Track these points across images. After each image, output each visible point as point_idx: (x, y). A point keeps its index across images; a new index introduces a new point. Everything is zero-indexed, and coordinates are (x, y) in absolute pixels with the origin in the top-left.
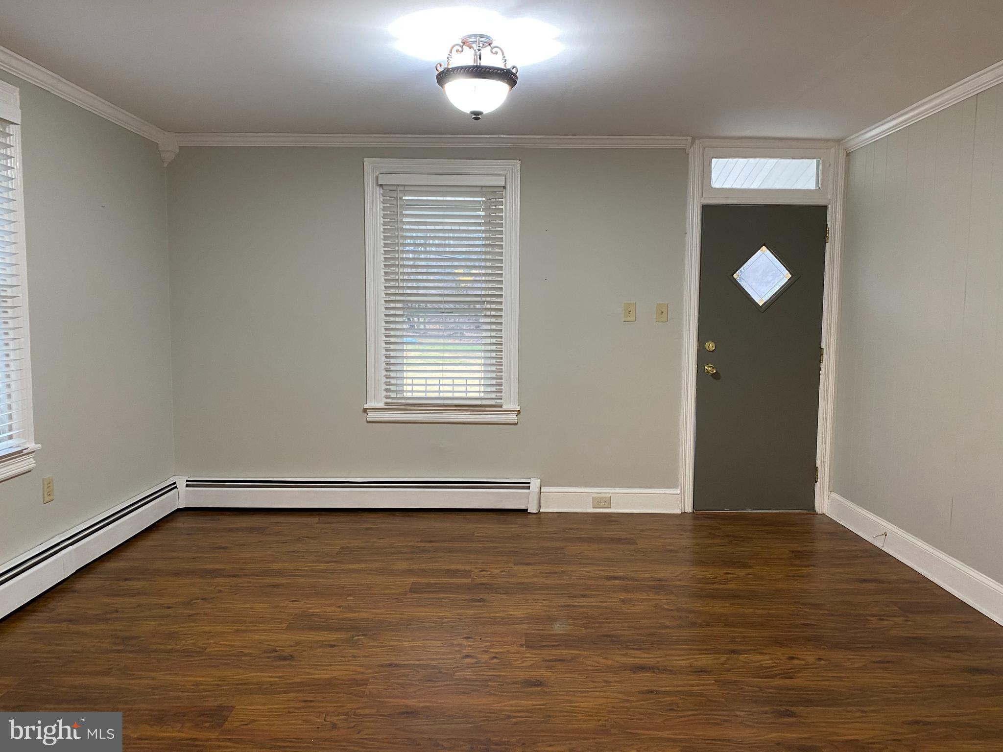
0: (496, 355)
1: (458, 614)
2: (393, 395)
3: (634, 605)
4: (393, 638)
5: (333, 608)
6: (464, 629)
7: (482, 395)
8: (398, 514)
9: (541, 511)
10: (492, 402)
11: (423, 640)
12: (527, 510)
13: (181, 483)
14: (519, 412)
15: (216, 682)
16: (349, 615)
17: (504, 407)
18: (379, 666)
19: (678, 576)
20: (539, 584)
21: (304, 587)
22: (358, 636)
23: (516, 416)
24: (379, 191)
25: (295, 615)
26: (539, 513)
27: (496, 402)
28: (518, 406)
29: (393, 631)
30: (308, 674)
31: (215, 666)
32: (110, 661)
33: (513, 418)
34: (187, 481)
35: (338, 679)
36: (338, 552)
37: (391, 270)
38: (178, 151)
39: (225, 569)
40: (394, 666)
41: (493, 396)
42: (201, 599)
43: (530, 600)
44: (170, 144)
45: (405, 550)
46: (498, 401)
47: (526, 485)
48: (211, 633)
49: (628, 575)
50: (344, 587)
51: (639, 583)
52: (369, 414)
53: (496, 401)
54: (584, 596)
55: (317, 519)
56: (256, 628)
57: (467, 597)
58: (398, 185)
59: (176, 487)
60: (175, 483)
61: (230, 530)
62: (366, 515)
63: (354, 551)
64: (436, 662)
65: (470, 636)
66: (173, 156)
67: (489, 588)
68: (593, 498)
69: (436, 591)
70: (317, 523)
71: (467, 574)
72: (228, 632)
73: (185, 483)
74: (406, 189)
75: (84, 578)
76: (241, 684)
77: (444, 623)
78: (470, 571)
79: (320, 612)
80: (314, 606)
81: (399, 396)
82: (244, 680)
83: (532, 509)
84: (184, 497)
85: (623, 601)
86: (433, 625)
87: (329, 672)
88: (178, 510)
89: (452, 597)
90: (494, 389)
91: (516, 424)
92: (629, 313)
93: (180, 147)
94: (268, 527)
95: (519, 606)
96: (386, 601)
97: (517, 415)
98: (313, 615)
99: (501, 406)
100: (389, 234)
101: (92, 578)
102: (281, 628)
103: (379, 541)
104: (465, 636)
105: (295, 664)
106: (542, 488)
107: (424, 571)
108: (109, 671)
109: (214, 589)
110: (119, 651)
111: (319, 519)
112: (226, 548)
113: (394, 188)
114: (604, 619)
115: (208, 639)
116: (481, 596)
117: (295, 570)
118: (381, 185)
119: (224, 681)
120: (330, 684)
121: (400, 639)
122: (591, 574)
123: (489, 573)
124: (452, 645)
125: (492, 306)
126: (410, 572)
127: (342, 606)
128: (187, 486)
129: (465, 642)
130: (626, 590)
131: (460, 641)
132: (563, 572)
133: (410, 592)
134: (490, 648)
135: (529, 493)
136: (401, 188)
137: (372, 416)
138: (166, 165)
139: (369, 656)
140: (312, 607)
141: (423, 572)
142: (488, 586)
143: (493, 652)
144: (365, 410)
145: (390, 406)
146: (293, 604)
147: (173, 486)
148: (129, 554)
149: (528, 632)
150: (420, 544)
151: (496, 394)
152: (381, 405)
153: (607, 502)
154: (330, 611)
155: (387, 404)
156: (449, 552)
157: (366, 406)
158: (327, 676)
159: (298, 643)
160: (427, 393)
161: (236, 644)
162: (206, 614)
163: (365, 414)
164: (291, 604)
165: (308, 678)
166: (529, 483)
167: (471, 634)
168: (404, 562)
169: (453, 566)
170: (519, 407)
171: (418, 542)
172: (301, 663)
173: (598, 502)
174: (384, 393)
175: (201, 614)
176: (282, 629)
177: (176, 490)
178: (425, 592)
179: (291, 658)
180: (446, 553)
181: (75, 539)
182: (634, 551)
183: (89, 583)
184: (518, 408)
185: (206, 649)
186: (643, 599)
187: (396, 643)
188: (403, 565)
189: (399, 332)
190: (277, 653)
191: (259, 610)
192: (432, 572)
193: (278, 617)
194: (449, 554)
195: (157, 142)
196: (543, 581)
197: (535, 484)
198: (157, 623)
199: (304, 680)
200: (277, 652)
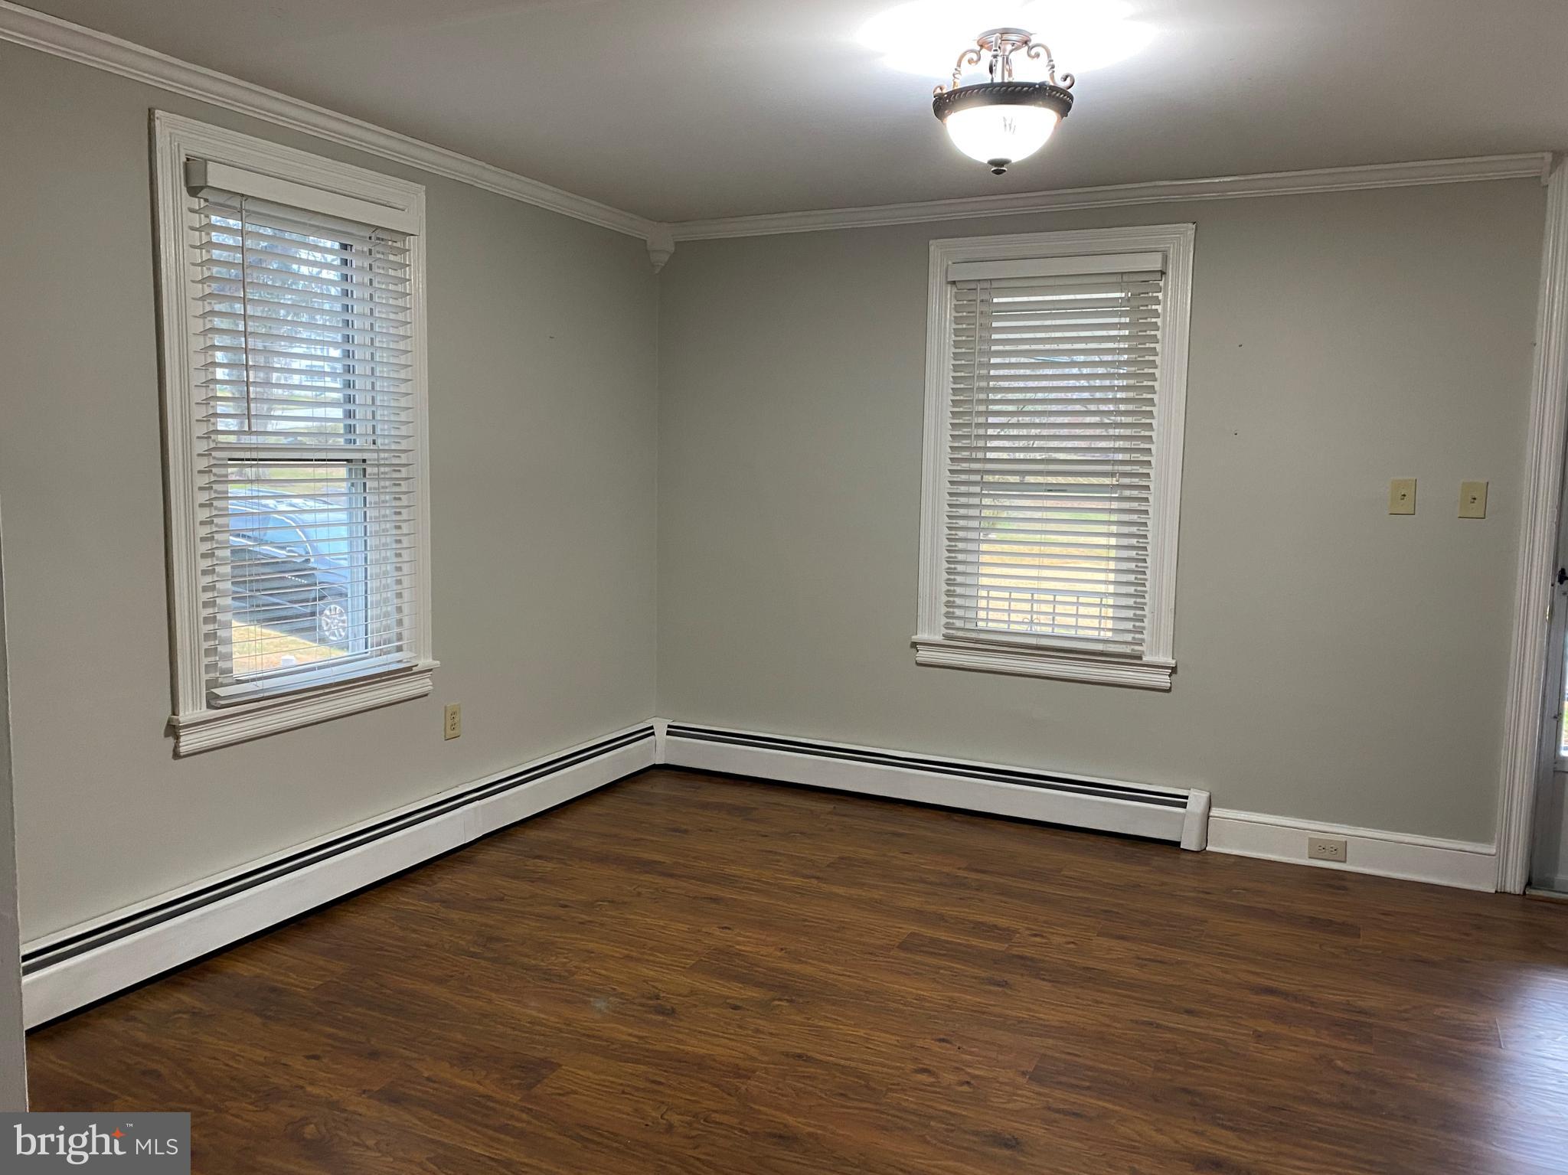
0: (1136, 566)
1: (951, 999)
2: (959, 623)
3: (1277, 1048)
4: (829, 1015)
5: (771, 950)
6: (947, 1025)
7: (1109, 634)
8: (956, 818)
9: (1207, 849)
10: (1127, 650)
11: (871, 1029)
12: (1178, 844)
13: (661, 727)
14: (1174, 670)
15: (558, 1025)
16: (786, 965)
17: (1146, 659)
18: (782, 1053)
19: (1406, 1011)
20: (1121, 977)
21: (751, 909)
22: (780, 1000)
23: (1168, 677)
24: (950, 291)
25: (714, 950)
26: (1202, 852)
27: (1133, 650)
28: (1173, 658)
29: (834, 1004)
30: (680, 1042)
31: (568, 1002)
32: (456, 966)
33: (1162, 679)
34: (669, 726)
35: (714, 1060)
36: (833, 863)
37: (964, 420)
38: (673, 249)
39: (664, 863)
40: (805, 1058)
41: (1129, 637)
42: (609, 901)
43: (1088, 1000)
44: (662, 240)
45: (932, 879)
46: (1137, 648)
47: (1181, 801)
48: (593, 953)
49: (1300, 990)
50: (805, 920)
51: (1313, 1009)
52: (920, 652)
53: (1133, 647)
54: (1189, 1012)
55: (832, 806)
56: (651, 958)
57: (983, 975)
58: (979, 280)
59: (653, 734)
60: (652, 728)
61: (705, 806)
62: (907, 811)
63: (855, 865)
64: (870, 1067)
65: (949, 1038)
66: (666, 258)
67: (1030, 966)
68: (1310, 839)
69: (940, 954)
70: (830, 813)
71: (1006, 934)
72: (613, 956)
73: (666, 729)
74: (994, 285)
75: (493, 846)
76: (589, 1036)
77: (920, 1008)
78: (1016, 931)
79: (751, 952)
80: (747, 942)
81: (969, 626)
82: (594, 1030)
83: (1189, 842)
84: (661, 750)
85: (1259, 1036)
86: (901, 1007)
87: (709, 1046)
88: (654, 767)
89: (957, 969)
90: (1129, 625)
91: (1169, 690)
92: (1402, 499)
93: (677, 243)
94: (757, 809)
95: (1062, 1005)
96: (854, 955)
97: (1170, 676)
98: (738, 954)
99: (1140, 658)
100: (963, 362)
101: (503, 848)
102: (683, 965)
103: (901, 856)
104: (942, 1037)
105: (671, 1022)
106: (1213, 809)
107: (942, 917)
108: (449, 979)
109: (634, 889)
110: (473, 955)
111: (835, 807)
112: (686, 832)
113: (973, 286)
114: (1201, 1060)
115: (584, 961)
116: (1007, 977)
117: (755, 880)
118: (954, 283)
119: (569, 1025)
120: (700, 1064)
121: (839, 1018)
122: (1228, 977)
123: (1044, 941)
124: (912, 1046)
125: (1134, 480)
126: (919, 915)
127: (786, 949)
128: (668, 733)
129: (936, 1047)
130: (1279, 1017)
131: (928, 1043)
132: (1178, 963)
133: (898, 947)
134: (967, 1066)
135: (1184, 815)
136: (986, 285)
137: (924, 655)
138: (657, 271)
139: (778, 1035)
140: (744, 942)
141: (940, 920)
142: (1029, 963)
143: (968, 1074)
144: (914, 645)
145: (952, 642)
146: (721, 932)
147: (649, 732)
148: (563, 821)
149: (1049, 1053)
150: (961, 873)
151: (1132, 635)
152: (938, 638)
153: (1339, 851)
154: (765, 954)
155: (947, 637)
156: (1001, 894)
157: (915, 638)
158: (703, 1051)
159: (693, 992)
160: (1011, 625)
161: (613, 975)
162: (602, 925)
163: (914, 650)
164: (718, 932)
165: (676, 1048)
166: (1186, 797)
167: (952, 1036)
168: (919, 896)
169: (992, 919)
170: (1174, 662)
171: (959, 869)
172: (681, 1024)
173: (1319, 848)
174: (944, 620)
175: (597, 923)
176: (684, 968)
177: (652, 737)
178: (921, 951)
179: (672, 1013)
180: (996, 894)
181: (486, 791)
182: (1345, 949)
183: (493, 855)
184: (1172, 662)
185: (573, 975)
186: (1302, 1041)
187: (829, 1024)
188: (914, 902)
189: (971, 522)
190: (659, 1001)
191: (673, 932)
192: (953, 921)
193: (690, 946)
194: (998, 897)
195: (645, 238)
196: (1134, 971)
197: (1197, 800)
198: (538, 925)
199: (670, 1050)
200: (658, 999)
